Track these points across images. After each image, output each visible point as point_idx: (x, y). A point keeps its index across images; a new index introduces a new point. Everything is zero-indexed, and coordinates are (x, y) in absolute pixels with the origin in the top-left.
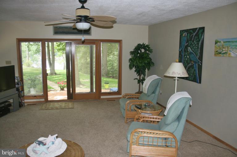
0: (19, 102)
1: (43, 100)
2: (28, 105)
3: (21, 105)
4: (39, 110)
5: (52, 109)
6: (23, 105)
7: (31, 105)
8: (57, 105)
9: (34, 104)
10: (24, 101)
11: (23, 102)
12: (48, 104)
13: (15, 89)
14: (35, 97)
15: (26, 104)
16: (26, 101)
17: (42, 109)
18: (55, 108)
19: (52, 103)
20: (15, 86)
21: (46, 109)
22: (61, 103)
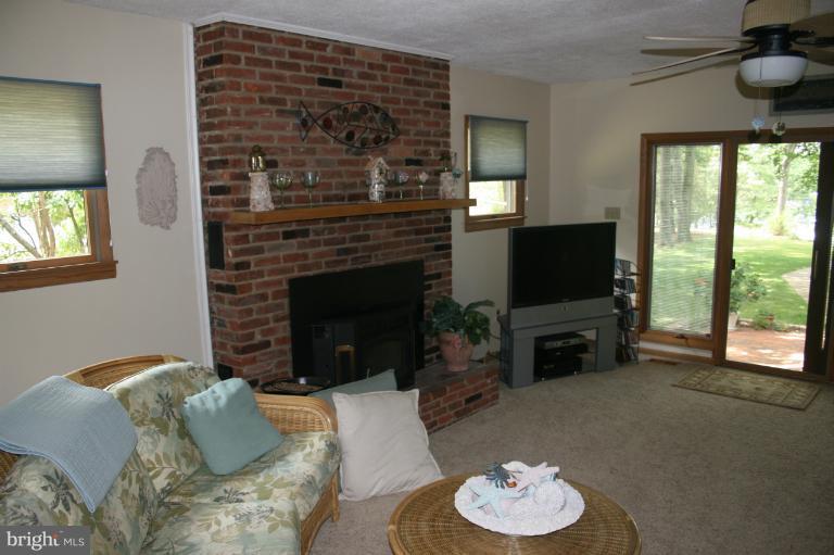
0: (620, 344)
1: (708, 354)
2: (652, 360)
3: (624, 356)
4: (674, 386)
5: (720, 392)
6: (633, 357)
7: (661, 362)
8: (747, 382)
9: (671, 363)
10: (636, 346)
11: (633, 348)
12: (718, 371)
13: (609, 301)
14: (682, 338)
15: (641, 357)
16: (643, 345)
17: (684, 386)
18: (729, 392)
19: (732, 373)
20: (613, 291)
21: (698, 387)
22: (768, 381)
